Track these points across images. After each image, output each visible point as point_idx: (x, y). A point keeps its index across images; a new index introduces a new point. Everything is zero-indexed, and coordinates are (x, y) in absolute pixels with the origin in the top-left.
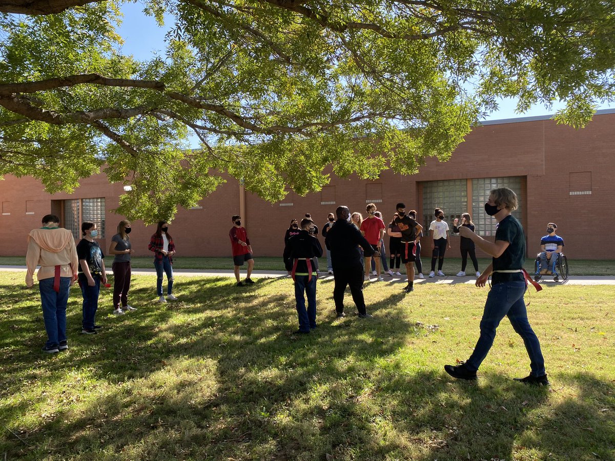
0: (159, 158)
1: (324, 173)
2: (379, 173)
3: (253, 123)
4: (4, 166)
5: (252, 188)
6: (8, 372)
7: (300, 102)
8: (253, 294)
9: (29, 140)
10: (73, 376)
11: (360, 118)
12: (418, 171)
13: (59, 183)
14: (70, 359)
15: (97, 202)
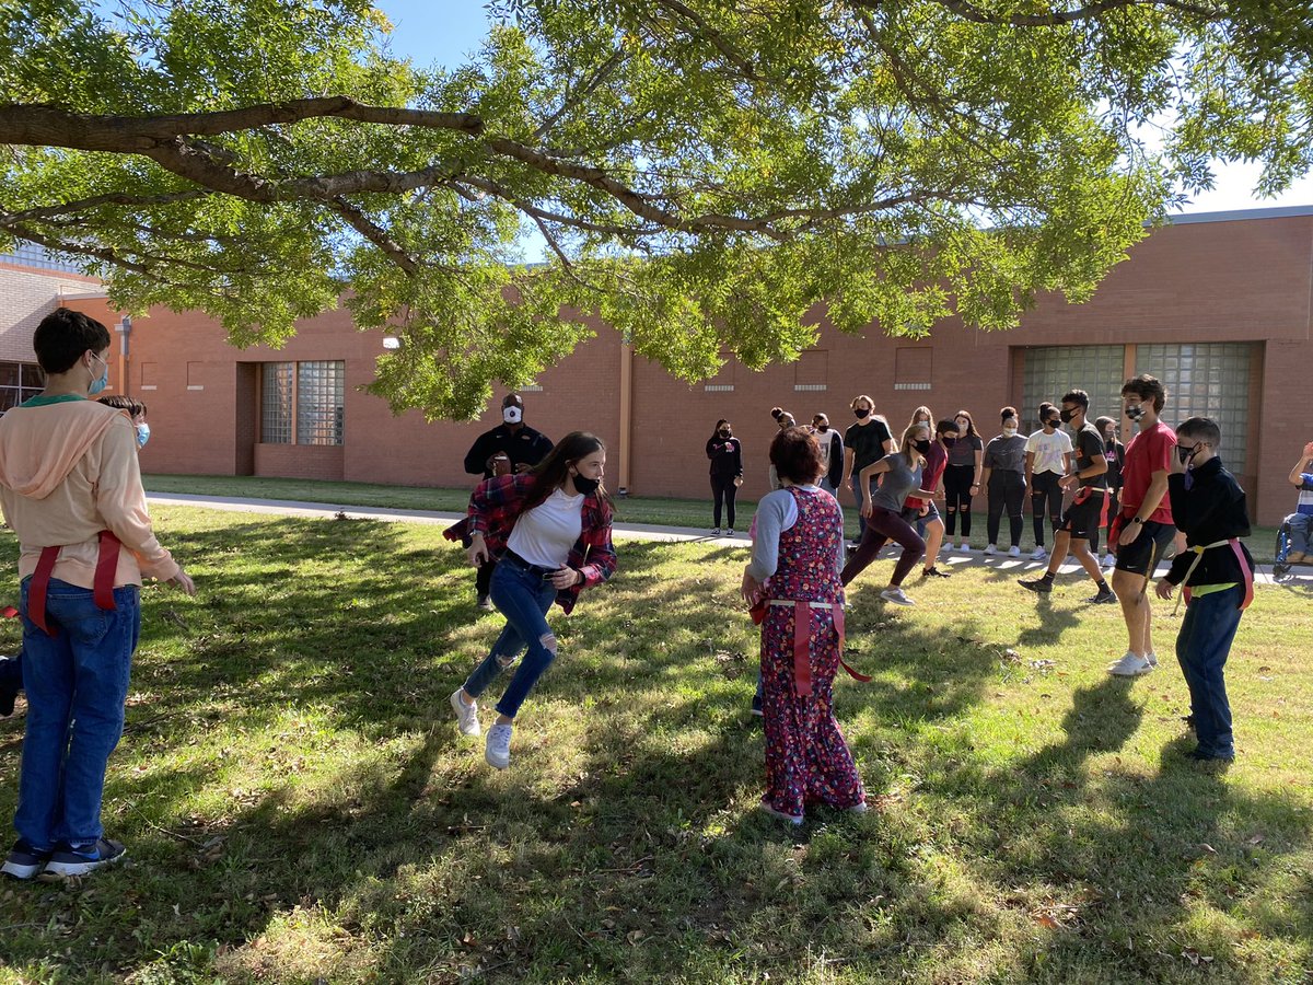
0: (459, 279)
1: (806, 321)
2: (930, 325)
3: (661, 209)
4: (149, 288)
5: (649, 349)
6: (164, 704)
7: (765, 162)
8: (646, 574)
9: (201, 236)
10: (290, 720)
11: (897, 201)
12: (1017, 322)
13: (255, 326)
14: (283, 685)
15: (328, 369)
